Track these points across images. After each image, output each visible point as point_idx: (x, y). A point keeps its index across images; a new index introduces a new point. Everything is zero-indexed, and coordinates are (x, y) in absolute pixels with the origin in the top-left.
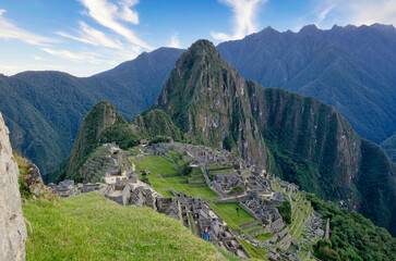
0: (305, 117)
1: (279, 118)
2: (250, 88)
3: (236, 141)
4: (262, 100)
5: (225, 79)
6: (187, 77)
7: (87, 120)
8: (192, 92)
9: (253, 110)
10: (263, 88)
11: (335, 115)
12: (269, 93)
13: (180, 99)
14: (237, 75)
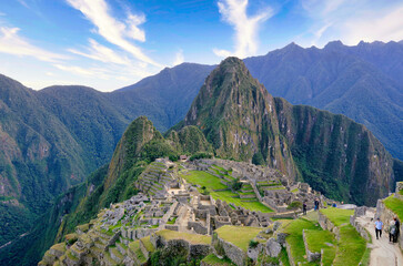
0: (334, 135)
1: (307, 136)
2: (278, 105)
3: (265, 158)
4: (290, 118)
5: (254, 96)
6: (217, 93)
7: (126, 135)
8: (222, 109)
9: (280, 128)
10: (291, 105)
11: (366, 134)
12: (297, 110)
13: (210, 115)
14: (265, 92)
